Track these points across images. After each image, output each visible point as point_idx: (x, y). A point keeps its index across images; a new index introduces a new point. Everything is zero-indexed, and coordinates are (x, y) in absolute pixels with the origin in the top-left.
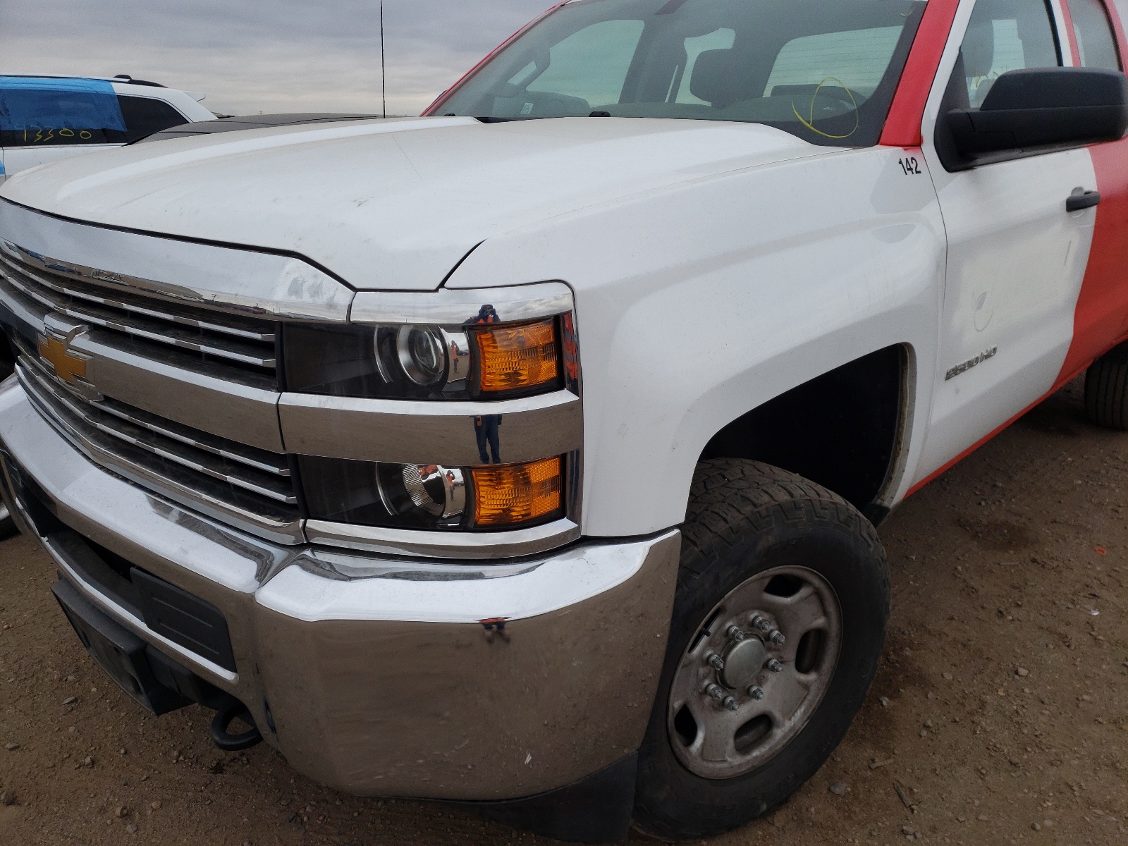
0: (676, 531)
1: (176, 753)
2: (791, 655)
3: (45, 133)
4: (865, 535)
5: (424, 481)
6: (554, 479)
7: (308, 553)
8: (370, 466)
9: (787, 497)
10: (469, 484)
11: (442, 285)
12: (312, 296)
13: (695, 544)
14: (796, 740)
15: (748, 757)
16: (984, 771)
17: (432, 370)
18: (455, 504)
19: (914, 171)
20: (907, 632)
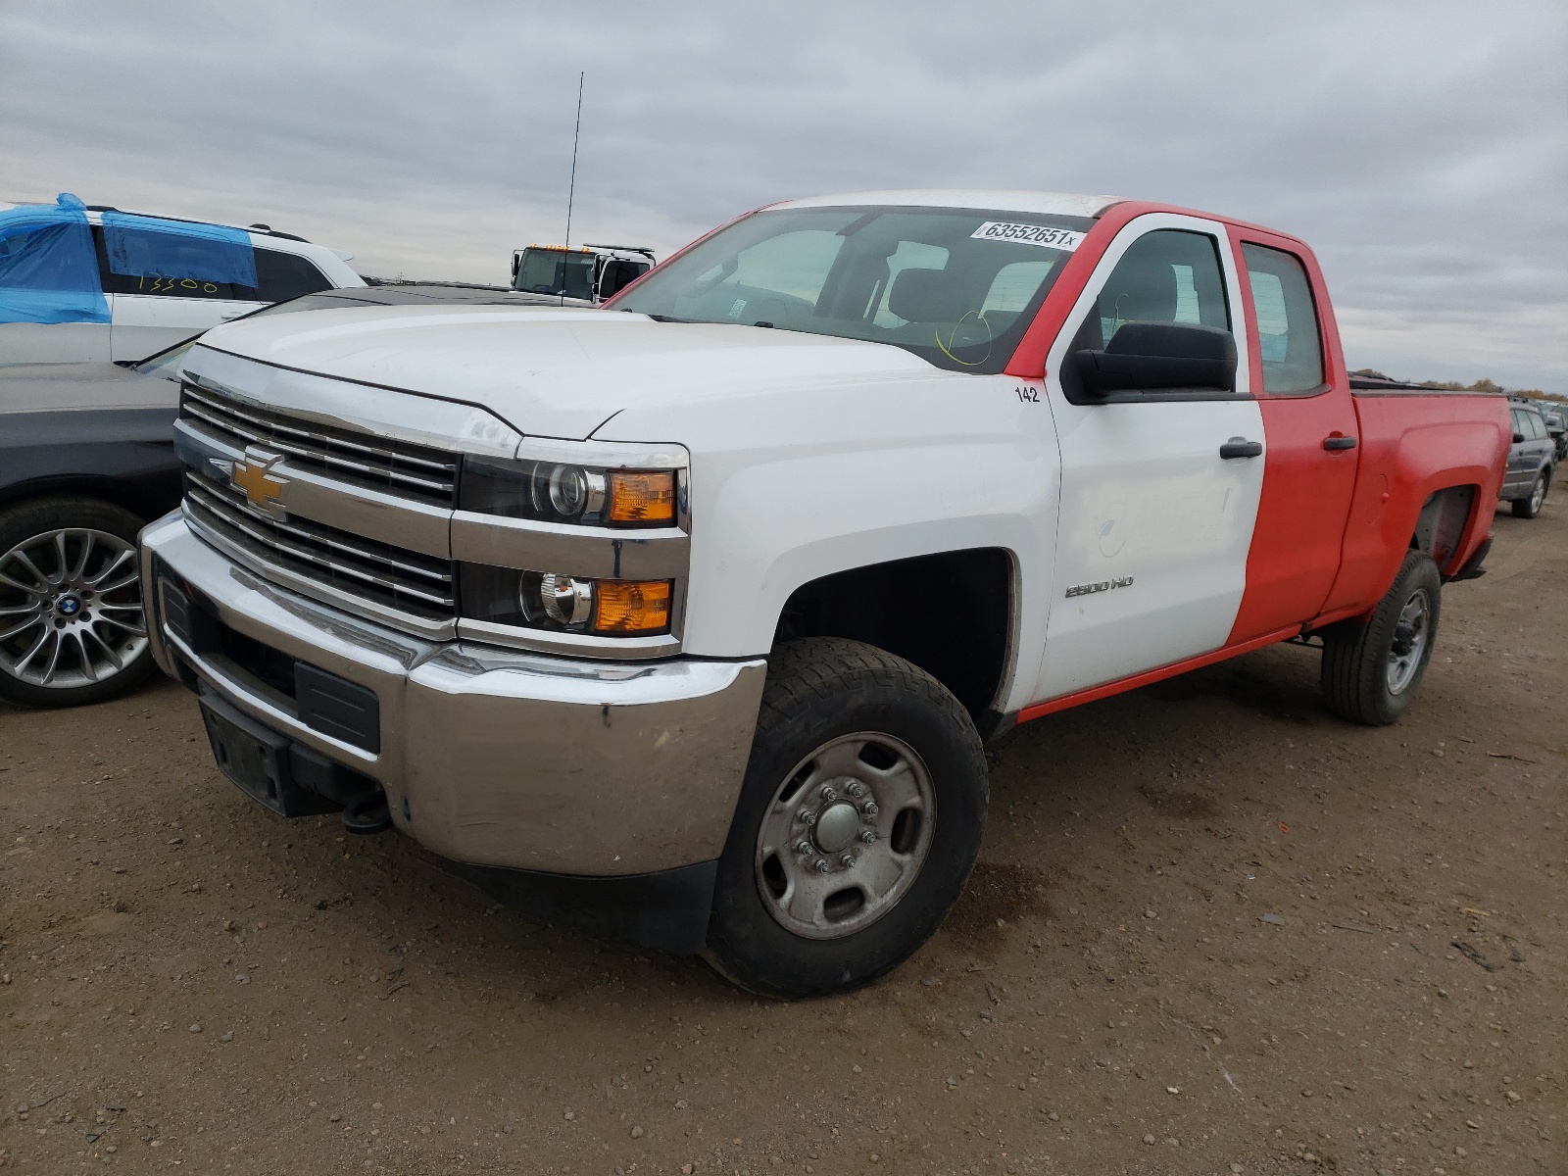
0: (763, 662)
1: (281, 890)
2: (886, 831)
3: (165, 282)
4: (958, 718)
5: (559, 594)
6: (663, 601)
7: (455, 648)
8: (517, 573)
9: (880, 666)
10: (594, 600)
11: (589, 437)
12: (490, 437)
13: (791, 694)
14: (887, 918)
15: (837, 925)
16: (1078, 983)
17: (574, 504)
18: (580, 614)
19: (1032, 399)
20: (1044, 873)
